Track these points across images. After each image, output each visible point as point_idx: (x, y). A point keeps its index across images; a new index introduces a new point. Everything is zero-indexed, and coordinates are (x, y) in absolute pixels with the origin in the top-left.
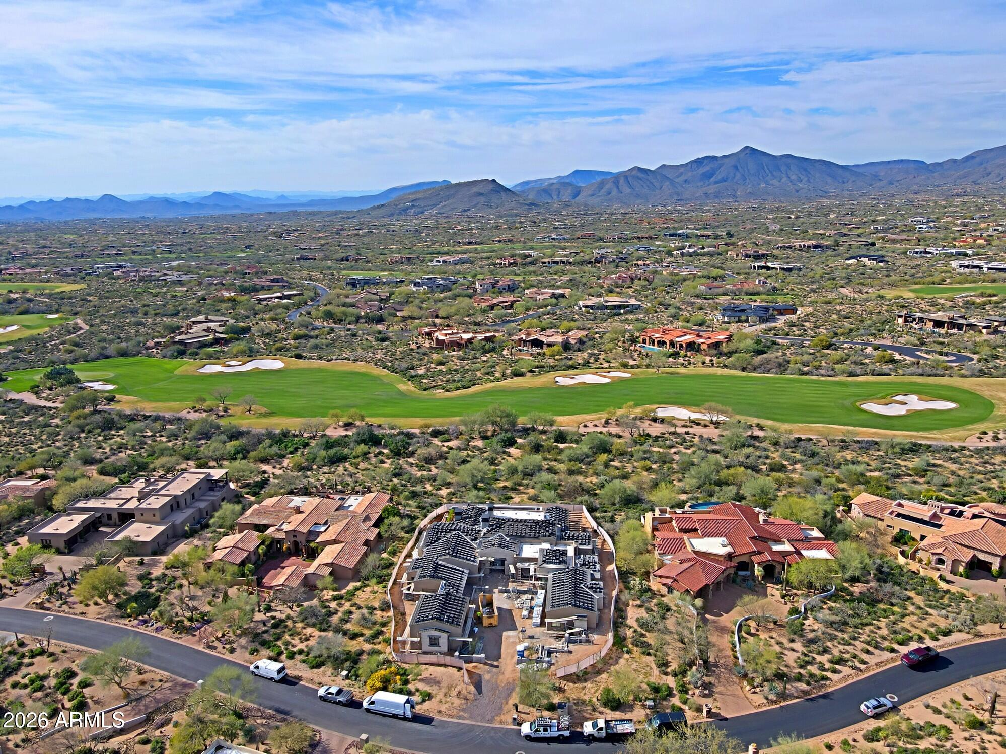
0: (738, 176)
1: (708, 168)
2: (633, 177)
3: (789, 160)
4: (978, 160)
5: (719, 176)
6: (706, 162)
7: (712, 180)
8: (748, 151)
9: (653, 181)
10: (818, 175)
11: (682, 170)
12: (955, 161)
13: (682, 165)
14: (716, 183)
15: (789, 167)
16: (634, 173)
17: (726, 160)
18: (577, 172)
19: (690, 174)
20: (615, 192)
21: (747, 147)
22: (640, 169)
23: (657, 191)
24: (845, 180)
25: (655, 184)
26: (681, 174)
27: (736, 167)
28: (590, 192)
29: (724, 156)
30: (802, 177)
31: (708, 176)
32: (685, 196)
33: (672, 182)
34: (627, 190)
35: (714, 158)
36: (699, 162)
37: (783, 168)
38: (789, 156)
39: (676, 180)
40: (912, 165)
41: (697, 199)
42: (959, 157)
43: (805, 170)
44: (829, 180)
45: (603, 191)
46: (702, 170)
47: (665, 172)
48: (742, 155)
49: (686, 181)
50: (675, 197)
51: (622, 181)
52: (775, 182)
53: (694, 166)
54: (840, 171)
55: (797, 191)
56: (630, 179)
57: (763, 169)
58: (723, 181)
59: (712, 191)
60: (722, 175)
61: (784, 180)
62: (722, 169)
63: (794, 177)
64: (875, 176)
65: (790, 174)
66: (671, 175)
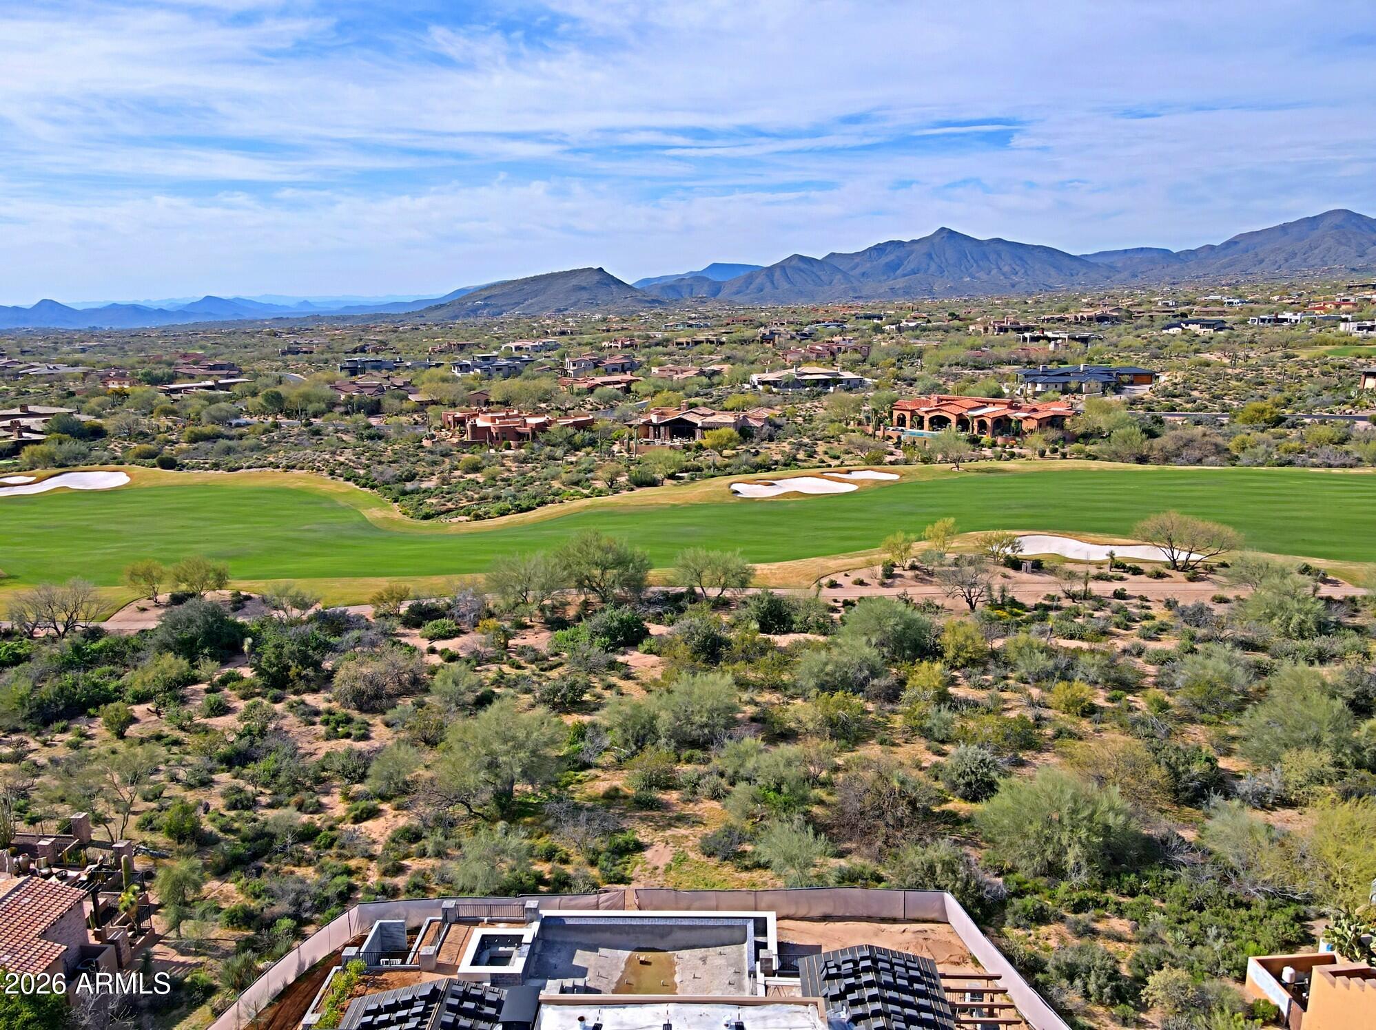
0: (933, 267)
1: (892, 257)
2: (793, 268)
3: (1000, 247)
4: (1242, 245)
5: (910, 265)
6: (889, 249)
7: (899, 272)
8: (944, 234)
9: (820, 273)
10: (1037, 266)
11: (857, 260)
12: (1212, 248)
13: (857, 255)
14: (904, 275)
15: (999, 255)
16: (794, 263)
17: (916, 246)
18: (714, 266)
19: (868, 265)
20: (768, 288)
21: (943, 229)
22: (801, 258)
23: (826, 288)
25: (823, 277)
26: (857, 266)
27: (930, 256)
28: (734, 289)
29: (913, 241)
30: (1017, 268)
31: (893, 267)
32: (864, 293)
33: (845, 274)
34: (785, 286)
35: (900, 244)
36: (880, 249)
37: (993, 257)
38: (999, 241)
39: (851, 273)
40: (1155, 254)
41: (879, 296)
42: (1217, 243)
43: (1021, 259)
44: (1053, 272)
45: (752, 286)
46: (885, 259)
47: (835, 262)
48: (937, 239)
49: (863, 274)
50: (851, 294)
51: (778, 274)
52: (983, 275)
53: (874, 254)
54: (1066, 261)
55: (1013, 286)
56: (789, 272)
57: (966, 258)
58: (914, 272)
59: (901, 285)
60: (912, 266)
61: (994, 272)
62: (912, 257)
63: (1006, 269)
64: (1111, 268)
65: (1002, 264)
66: (844, 266)
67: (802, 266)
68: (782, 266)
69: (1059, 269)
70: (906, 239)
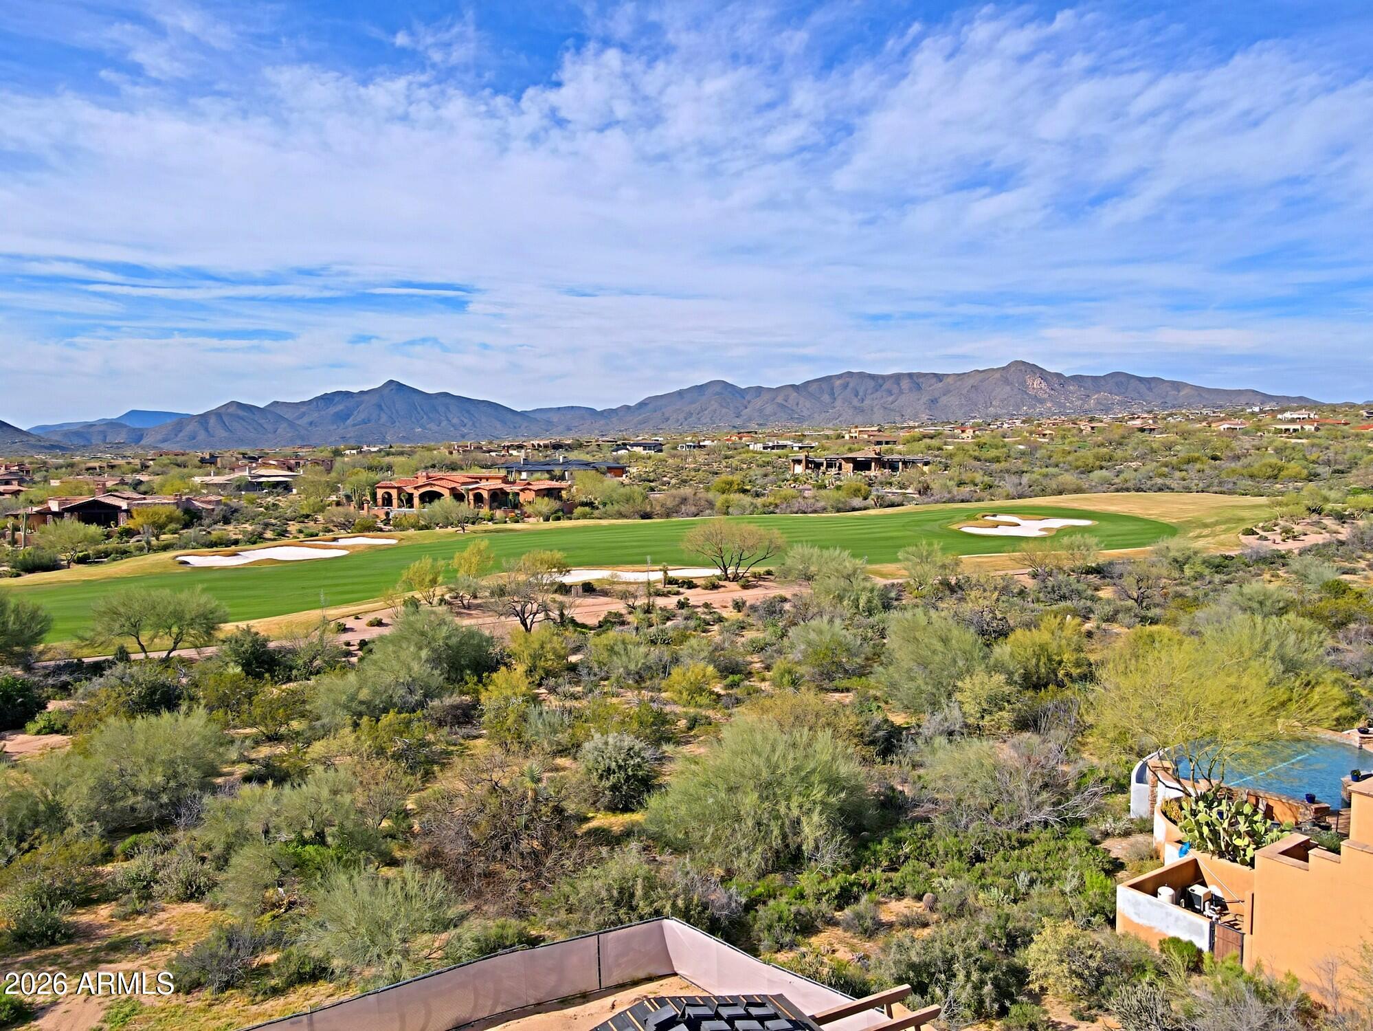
0: (384, 418)
1: (341, 407)
2: (231, 415)
3: (447, 400)
5: (359, 416)
6: (337, 399)
7: (349, 422)
8: (393, 387)
9: (261, 422)
10: (483, 419)
11: (303, 409)
13: (303, 403)
14: (354, 425)
15: (448, 408)
16: (232, 410)
17: (366, 397)
20: (201, 436)
22: (239, 405)
23: (270, 436)
24: (517, 425)
25: (265, 426)
26: (303, 414)
27: (380, 407)
28: (159, 437)
29: (362, 392)
30: (465, 421)
31: (343, 417)
32: (313, 442)
34: (223, 433)
36: (327, 399)
37: (441, 409)
39: (297, 422)
43: (468, 412)
44: (498, 425)
45: (181, 435)
46: (333, 410)
47: (279, 411)
48: (386, 391)
50: (299, 443)
51: (212, 421)
52: (433, 426)
53: (322, 404)
54: (509, 416)
55: (463, 437)
56: (226, 419)
57: (416, 409)
58: (364, 422)
59: (352, 434)
60: (362, 416)
61: (444, 423)
62: (361, 408)
63: (455, 421)
64: (549, 422)
65: (451, 417)
66: (289, 415)
67: (241, 413)
68: (217, 413)
69: (503, 422)
70: (355, 390)
